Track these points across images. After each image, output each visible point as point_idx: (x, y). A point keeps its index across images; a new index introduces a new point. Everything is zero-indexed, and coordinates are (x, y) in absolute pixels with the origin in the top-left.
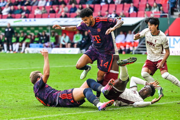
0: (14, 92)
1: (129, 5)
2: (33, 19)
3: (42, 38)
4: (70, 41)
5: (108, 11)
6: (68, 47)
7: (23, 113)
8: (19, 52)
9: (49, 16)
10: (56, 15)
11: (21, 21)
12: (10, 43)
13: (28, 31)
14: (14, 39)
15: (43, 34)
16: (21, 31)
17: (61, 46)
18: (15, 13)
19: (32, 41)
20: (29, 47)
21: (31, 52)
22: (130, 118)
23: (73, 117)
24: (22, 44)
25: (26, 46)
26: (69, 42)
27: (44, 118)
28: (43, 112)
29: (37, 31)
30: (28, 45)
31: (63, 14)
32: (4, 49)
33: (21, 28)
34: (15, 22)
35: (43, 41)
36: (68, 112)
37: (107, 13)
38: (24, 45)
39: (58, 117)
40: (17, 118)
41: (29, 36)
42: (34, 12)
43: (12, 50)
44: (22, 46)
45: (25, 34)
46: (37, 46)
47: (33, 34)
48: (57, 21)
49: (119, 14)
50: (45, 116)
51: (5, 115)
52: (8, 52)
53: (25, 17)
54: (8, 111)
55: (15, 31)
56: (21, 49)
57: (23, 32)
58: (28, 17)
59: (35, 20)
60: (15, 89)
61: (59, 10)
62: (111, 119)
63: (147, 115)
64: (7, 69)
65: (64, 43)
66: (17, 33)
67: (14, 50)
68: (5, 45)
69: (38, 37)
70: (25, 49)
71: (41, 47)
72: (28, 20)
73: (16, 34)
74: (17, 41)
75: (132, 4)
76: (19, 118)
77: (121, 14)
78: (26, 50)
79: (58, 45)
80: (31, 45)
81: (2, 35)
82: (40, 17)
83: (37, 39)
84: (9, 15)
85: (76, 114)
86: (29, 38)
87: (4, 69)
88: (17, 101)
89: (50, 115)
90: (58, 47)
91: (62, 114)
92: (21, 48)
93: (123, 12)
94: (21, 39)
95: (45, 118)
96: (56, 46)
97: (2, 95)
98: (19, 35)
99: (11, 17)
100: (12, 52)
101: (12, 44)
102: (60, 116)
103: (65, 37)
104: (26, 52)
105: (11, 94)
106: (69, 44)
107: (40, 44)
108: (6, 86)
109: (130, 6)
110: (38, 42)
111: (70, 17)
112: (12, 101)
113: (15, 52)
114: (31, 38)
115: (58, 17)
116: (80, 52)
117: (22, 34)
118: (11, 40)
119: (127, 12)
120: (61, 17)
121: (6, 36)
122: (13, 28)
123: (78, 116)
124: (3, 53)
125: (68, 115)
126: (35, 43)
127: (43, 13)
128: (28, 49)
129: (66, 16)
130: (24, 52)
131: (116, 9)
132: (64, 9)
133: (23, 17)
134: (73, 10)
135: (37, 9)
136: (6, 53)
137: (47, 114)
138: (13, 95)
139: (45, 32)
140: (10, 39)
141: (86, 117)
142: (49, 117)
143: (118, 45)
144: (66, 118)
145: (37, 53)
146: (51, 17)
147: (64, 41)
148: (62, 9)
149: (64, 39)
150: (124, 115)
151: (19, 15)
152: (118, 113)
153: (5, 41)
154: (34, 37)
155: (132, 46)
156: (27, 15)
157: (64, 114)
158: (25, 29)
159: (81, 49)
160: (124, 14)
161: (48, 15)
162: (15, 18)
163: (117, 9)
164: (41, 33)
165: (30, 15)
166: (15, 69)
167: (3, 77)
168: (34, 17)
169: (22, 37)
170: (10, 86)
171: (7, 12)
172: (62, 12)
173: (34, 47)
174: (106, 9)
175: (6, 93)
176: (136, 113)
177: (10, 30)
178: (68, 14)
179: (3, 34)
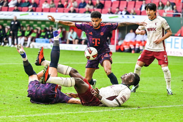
0: (15, 88)
1: (141, 2)
2: (40, 13)
3: (48, 33)
4: (78, 38)
5: (118, 8)
6: (75, 44)
7: (22, 110)
9: (57, 11)
10: (64, 10)
11: (28, 14)
13: (35, 25)
14: (19, 33)
15: (50, 28)
16: (27, 25)
17: (68, 42)
18: (22, 6)
19: (39, 36)
20: (35, 41)
21: (36, 47)
22: (134, 120)
23: (74, 117)
24: (27, 38)
25: (32, 40)
26: (76, 39)
27: (44, 116)
28: (43, 109)
29: (43, 26)
30: (34, 40)
31: (72, 9)
32: (8, 42)
33: (28, 21)
34: (21, 15)
35: (50, 36)
36: (70, 111)
37: (117, 10)
38: (29, 39)
39: (59, 115)
40: (15, 115)
41: (35, 31)
42: (42, 6)
43: (17, 44)
44: (27, 41)
45: (32, 28)
46: (43, 41)
47: (39, 28)
48: (65, 15)
49: (130, 11)
50: (45, 114)
51: (4, 111)
53: (32, 11)
54: (7, 107)
55: (21, 25)
56: (27, 43)
57: (30, 26)
58: (35, 11)
59: (42, 14)
60: (16, 84)
61: (67, 5)
62: (114, 120)
63: (152, 118)
64: (10, 64)
65: (71, 39)
66: (23, 26)
68: (10, 39)
69: (44, 32)
70: (30, 43)
71: (47, 42)
72: (35, 13)
73: (22, 28)
74: (23, 35)
75: (144, 2)
76: (18, 115)
77: (132, 11)
78: (31, 45)
79: (65, 41)
80: (37, 39)
81: (7, 28)
82: (48, 11)
83: (43, 34)
84: (16, 8)
85: (78, 113)
86: (35, 33)
87: (6, 64)
88: (17, 97)
89: (51, 114)
90: (65, 43)
91: (63, 113)
92: (26, 42)
93: (135, 9)
94: (27, 33)
95: (45, 117)
96: (63, 41)
97: (2, 90)
98: (24, 29)
99: (18, 10)
101: (17, 38)
103: (73, 33)
104: (31, 47)
105: (12, 90)
106: (77, 41)
107: (46, 39)
108: (7, 81)
109: (142, 4)
110: (44, 37)
111: (79, 12)
112: (12, 97)
114: (37, 33)
115: (66, 12)
117: (28, 28)
119: (139, 9)
120: (70, 12)
122: (19, 21)
123: (79, 115)
124: (7, 47)
125: (70, 114)
126: (41, 37)
127: (51, 7)
128: (33, 43)
129: (74, 11)
130: (29, 46)
131: (127, 6)
132: (73, 4)
133: (30, 10)
134: (82, 5)
135: (45, 3)
136: (10, 46)
137: (47, 112)
138: (14, 91)
139: (52, 27)
140: (15, 33)
142: (50, 115)
143: (128, 44)
144: (67, 117)
146: (59, 12)
147: (71, 37)
148: (71, 4)
149: (71, 35)
150: (128, 117)
151: (26, 8)
152: (122, 115)
153: (10, 35)
154: (41, 32)
155: (142, 45)
156: (34, 8)
157: (65, 113)
158: (31, 22)
160: (135, 11)
161: (57, 9)
162: (21, 11)
163: (129, 6)
164: (47, 28)
165: (37, 8)
166: (18, 64)
167: (5, 72)
168: (41, 10)
169: (28, 31)
170: (11, 82)
171: (14, 4)
172: (71, 7)
173: (40, 42)
174: (117, 6)
175: (7, 88)
176: (140, 115)
177: (16, 23)
178: (77, 9)
179: (9, 27)
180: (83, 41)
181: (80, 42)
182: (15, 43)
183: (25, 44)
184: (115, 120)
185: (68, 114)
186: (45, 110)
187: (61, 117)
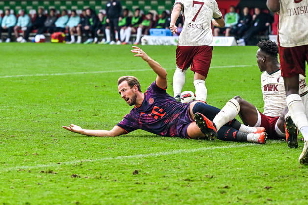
0: (122, 110)
3: (170, 19)
6: (214, 35)
7: (137, 146)
8: (130, 42)
12: (115, 28)
13: (147, 8)
16: (134, 7)
19: (154, 25)
20: (149, 34)
21: (151, 43)
23: (224, 154)
25: (143, 32)
26: (216, 27)
27: (175, 154)
28: (171, 144)
29: (161, 8)
30: (146, 31)
32: (105, 37)
33: (135, 2)
36: (215, 145)
39: (198, 153)
40: (127, 155)
41: (148, 16)
43: (119, 39)
44: (136, 33)
45: (142, 12)
46: (162, 33)
47: (154, 12)
50: (175, 152)
51: (107, 149)
52: (112, 42)
54: (112, 143)
55: (124, 7)
56: (136, 38)
62: (288, 158)
64: (110, 72)
67: (122, 38)
68: (107, 31)
69: (163, 18)
73: (125, 13)
76: (132, 155)
78: (142, 40)
80: (151, 30)
81: (102, 13)
83: (161, 21)
85: (229, 148)
86: (148, 20)
87: (105, 72)
89: (185, 151)
91: (205, 149)
92: (134, 35)
94: (134, 20)
95: (175, 156)
97: (102, 115)
98: (130, 14)
100: (119, 43)
102: (200, 151)
104: (143, 43)
106: (216, 30)
108: (109, 100)
110: (163, 26)
113: (124, 43)
114: (151, 19)
116: (235, 44)
117: (137, 13)
118: (118, 22)
121: (108, 15)
123: (231, 151)
125: (215, 149)
126: (158, 27)
128: (146, 37)
130: (140, 42)
136: (108, 43)
137: (178, 148)
140: (115, 20)
141: (246, 153)
142: (183, 153)
144: (211, 156)
145: (162, 45)
153: (107, 25)
154: (158, 18)
157: (208, 148)
158: (141, 3)
159: (237, 39)
166: (124, 71)
167: (105, 86)
170: (115, 101)
173: (158, 35)
175: (109, 112)
179: (104, 12)
180: (227, 31)
181: (222, 33)
182: (117, 37)
183: (132, 39)
184: (290, 157)
185: (212, 151)
186: (174, 146)
187: (202, 156)
